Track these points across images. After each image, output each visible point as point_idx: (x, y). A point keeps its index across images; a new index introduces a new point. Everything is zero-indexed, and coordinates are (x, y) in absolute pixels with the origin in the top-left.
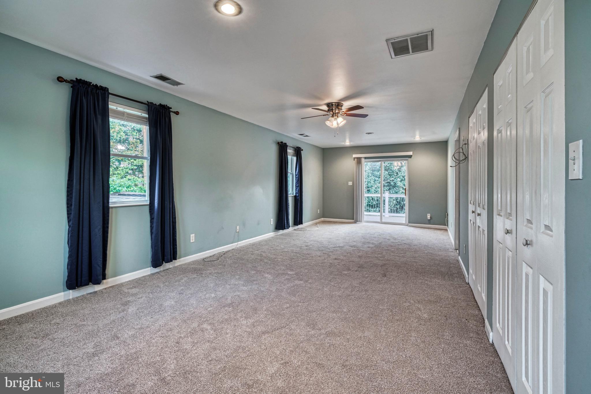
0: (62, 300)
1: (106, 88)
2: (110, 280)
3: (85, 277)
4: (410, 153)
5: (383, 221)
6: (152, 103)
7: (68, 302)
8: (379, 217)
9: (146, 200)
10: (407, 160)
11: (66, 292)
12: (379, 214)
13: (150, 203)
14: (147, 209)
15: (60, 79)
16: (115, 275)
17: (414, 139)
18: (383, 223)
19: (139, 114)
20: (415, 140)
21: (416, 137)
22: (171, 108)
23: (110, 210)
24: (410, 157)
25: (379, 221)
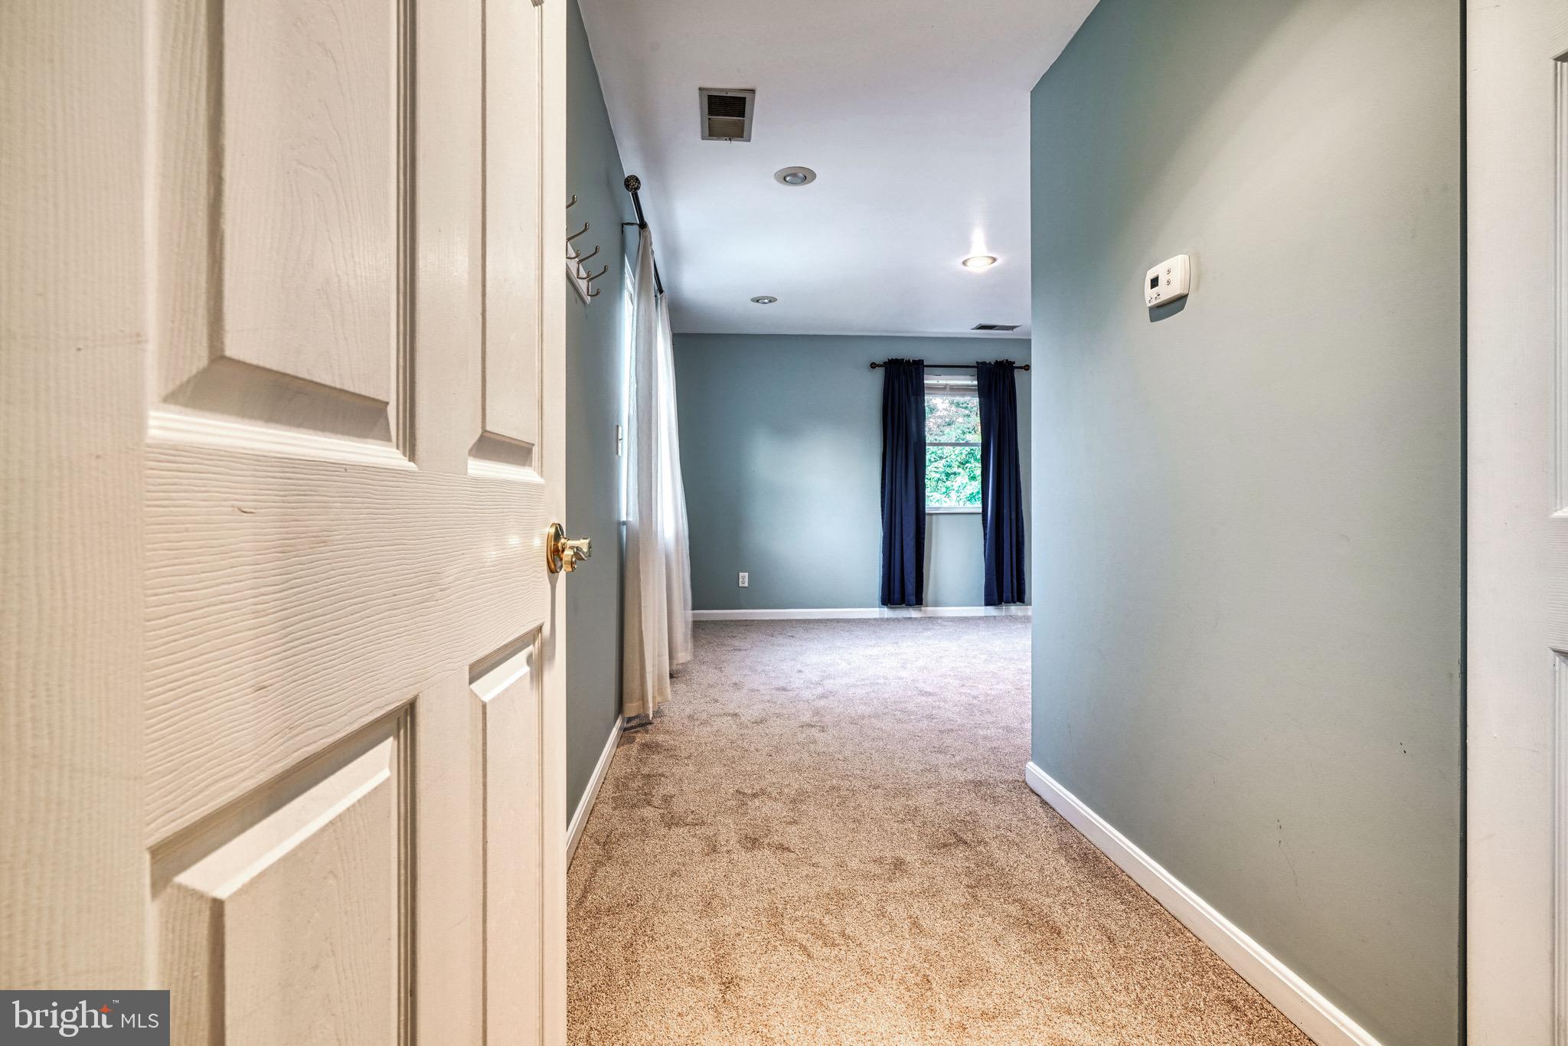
0: (877, 616)
1: (920, 360)
2: (929, 609)
3: (897, 596)
6: (984, 363)
7: (882, 620)
9: (977, 506)
11: (881, 609)
13: (983, 511)
14: (980, 518)
15: (873, 366)
16: (936, 604)
19: (969, 383)
22: (1014, 363)
23: (927, 517)
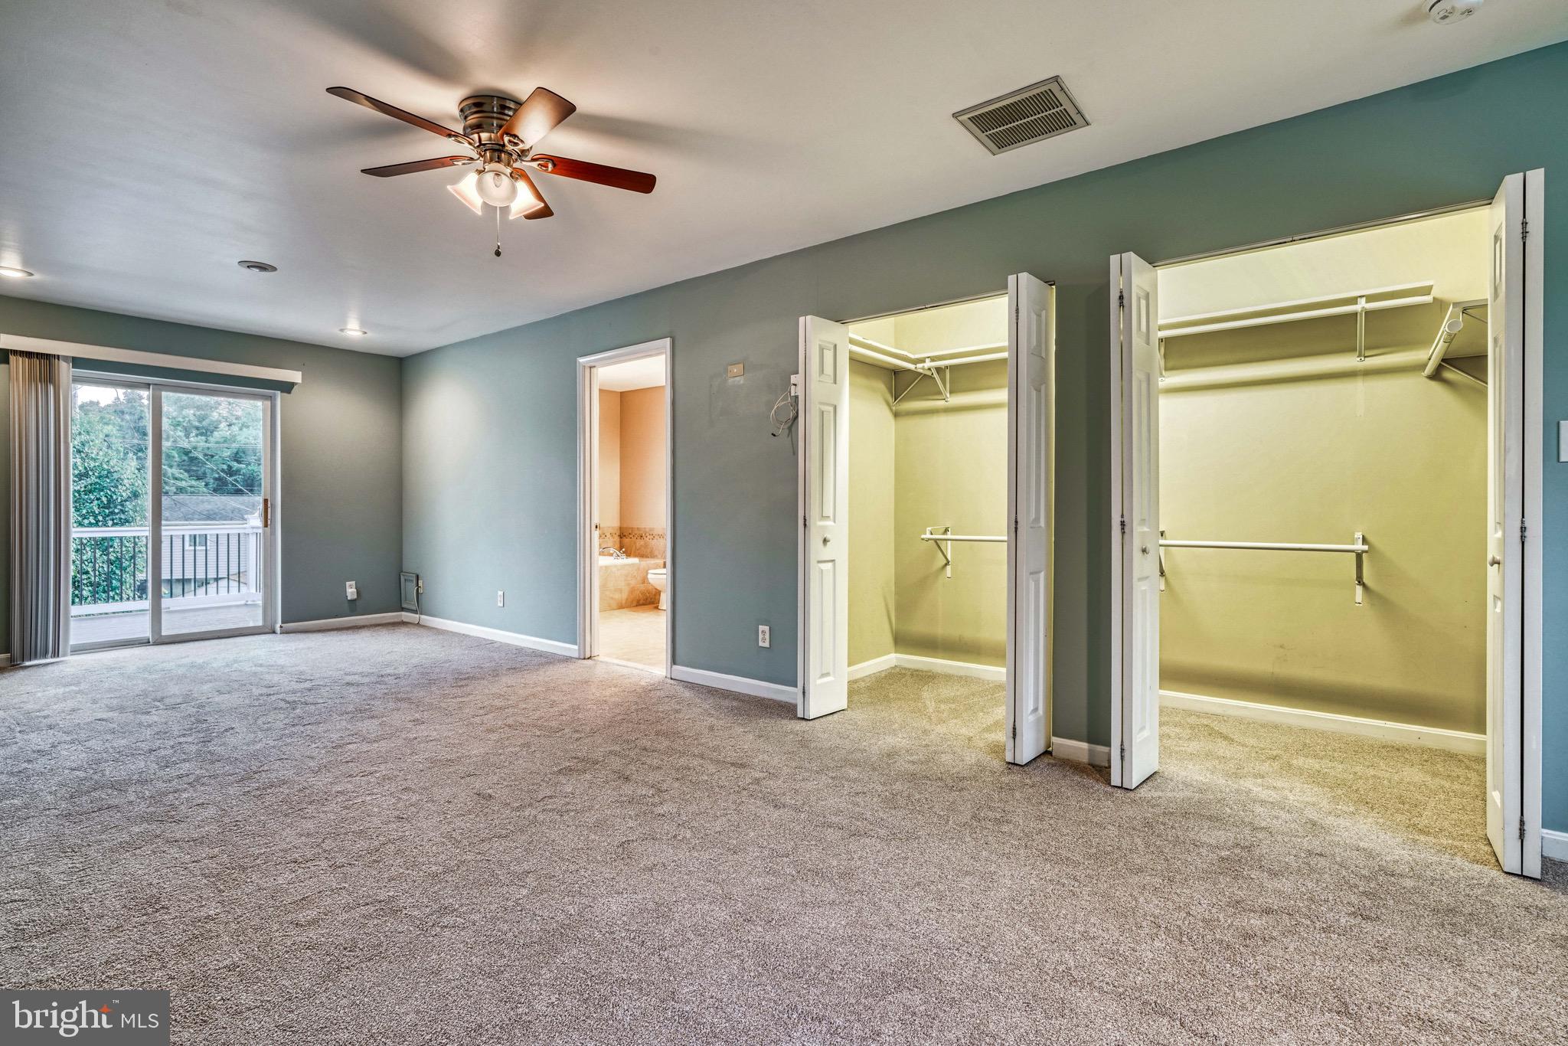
4: (295, 376)
5: (166, 631)
8: (147, 619)
10: (271, 398)
12: (146, 604)
17: (342, 330)
18: (167, 640)
20: (343, 334)
21: (349, 327)
24: (287, 387)
25: (147, 633)
